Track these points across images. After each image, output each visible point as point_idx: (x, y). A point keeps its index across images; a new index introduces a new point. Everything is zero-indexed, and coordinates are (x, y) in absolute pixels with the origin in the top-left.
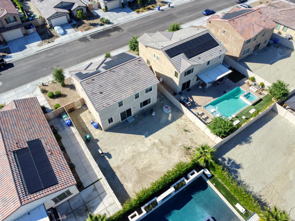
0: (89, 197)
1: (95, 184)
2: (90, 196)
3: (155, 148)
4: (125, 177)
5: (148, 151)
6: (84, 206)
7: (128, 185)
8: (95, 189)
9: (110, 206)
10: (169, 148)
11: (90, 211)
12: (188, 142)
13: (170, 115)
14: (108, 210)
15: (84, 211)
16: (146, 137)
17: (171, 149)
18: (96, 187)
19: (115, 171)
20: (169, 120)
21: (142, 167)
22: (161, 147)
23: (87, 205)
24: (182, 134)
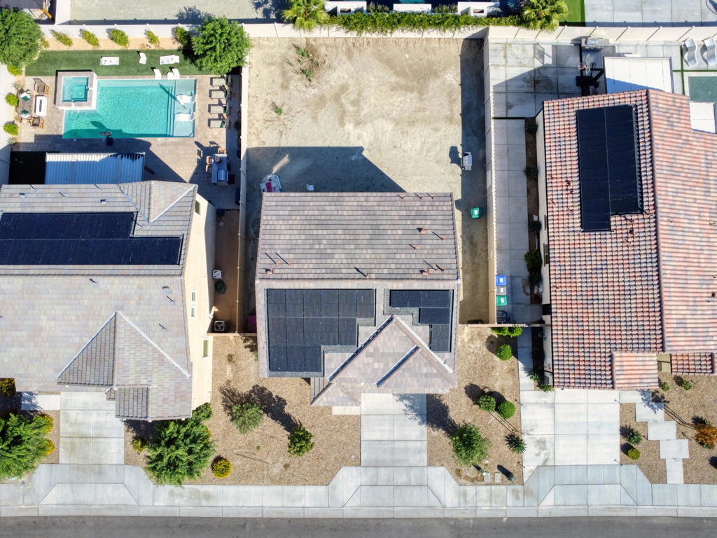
0: (524, 101)
1: (504, 116)
2: (522, 101)
3: (362, 114)
4: (450, 95)
5: (378, 117)
6: (538, 91)
7: (453, 79)
8: (509, 106)
9: (498, 65)
10: (336, 98)
11: (531, 77)
12: (295, 85)
13: (275, 169)
14: (504, 61)
15: (541, 84)
16: (361, 149)
17: (336, 94)
18: (505, 110)
19: (460, 117)
20: (289, 157)
21: (409, 94)
22: (350, 108)
23: (533, 89)
24: (290, 109)
